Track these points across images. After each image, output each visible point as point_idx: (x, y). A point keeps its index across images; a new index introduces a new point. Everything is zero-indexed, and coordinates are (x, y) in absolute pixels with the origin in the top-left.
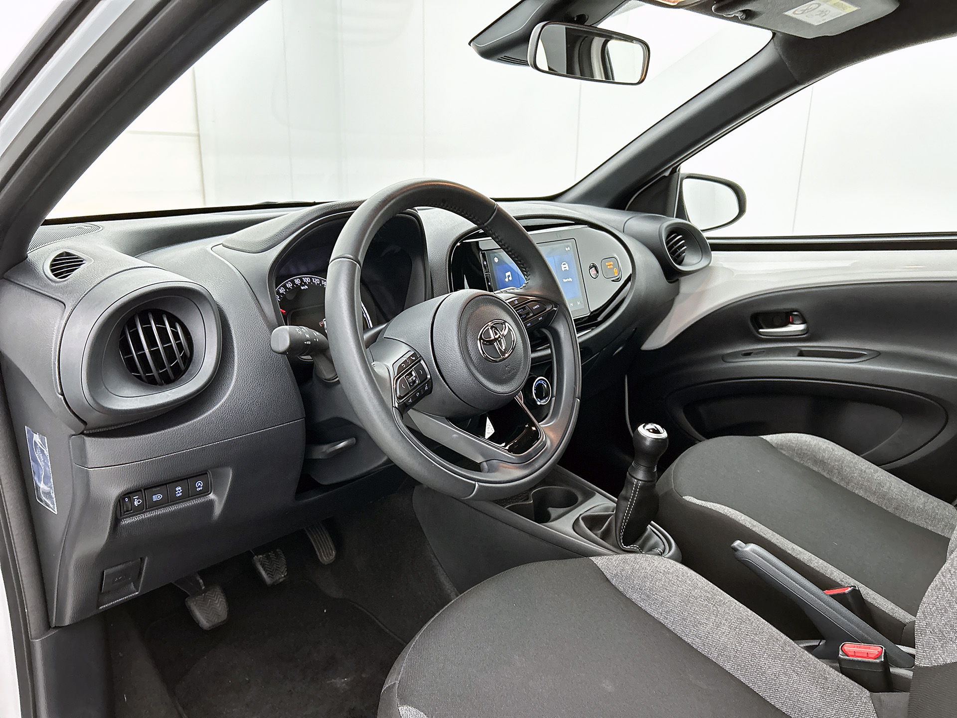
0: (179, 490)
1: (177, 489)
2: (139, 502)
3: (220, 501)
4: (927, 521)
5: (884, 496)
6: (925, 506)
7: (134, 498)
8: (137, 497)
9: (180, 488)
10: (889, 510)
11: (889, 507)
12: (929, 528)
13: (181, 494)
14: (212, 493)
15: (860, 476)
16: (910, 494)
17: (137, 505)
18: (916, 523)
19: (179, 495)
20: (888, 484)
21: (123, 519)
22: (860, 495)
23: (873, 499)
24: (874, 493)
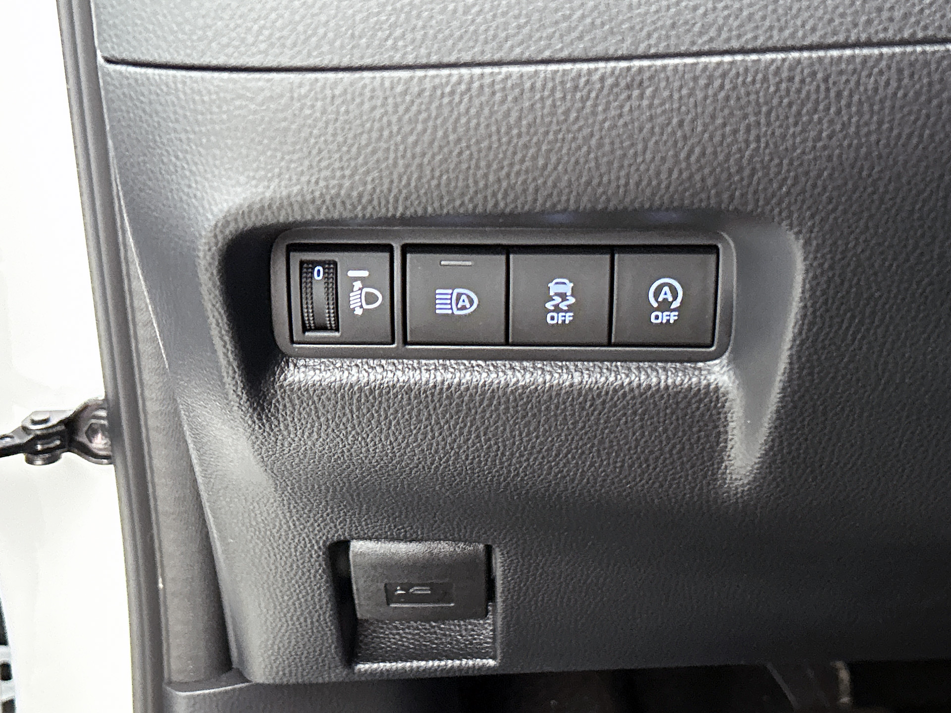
0: (563, 297)
1: (553, 288)
2: (370, 299)
3: (753, 410)
7: (351, 274)
8: (365, 274)
9: (568, 288)
13: (569, 318)
14: (724, 359)
17: (359, 312)
19: (559, 318)
21: (299, 356)
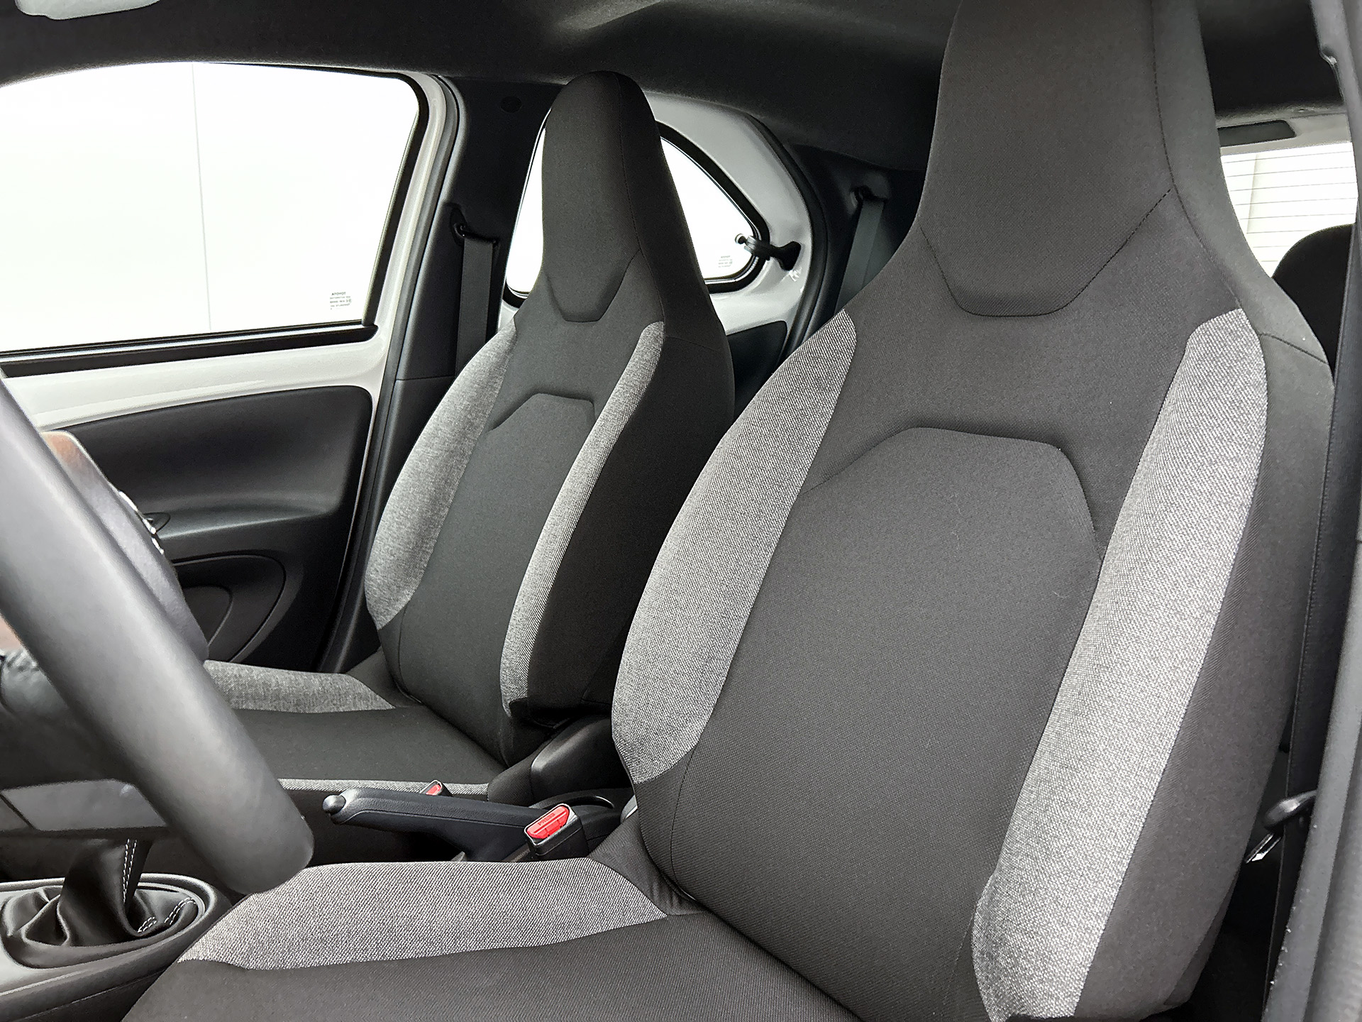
4: (335, 702)
5: (277, 696)
6: (323, 687)
10: (291, 710)
11: (289, 707)
12: (341, 710)
15: (238, 684)
16: (301, 680)
18: (326, 710)
20: (274, 680)
22: (250, 708)
23: (267, 706)
24: (265, 698)
